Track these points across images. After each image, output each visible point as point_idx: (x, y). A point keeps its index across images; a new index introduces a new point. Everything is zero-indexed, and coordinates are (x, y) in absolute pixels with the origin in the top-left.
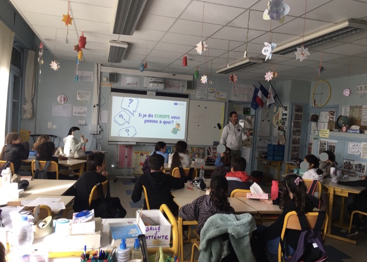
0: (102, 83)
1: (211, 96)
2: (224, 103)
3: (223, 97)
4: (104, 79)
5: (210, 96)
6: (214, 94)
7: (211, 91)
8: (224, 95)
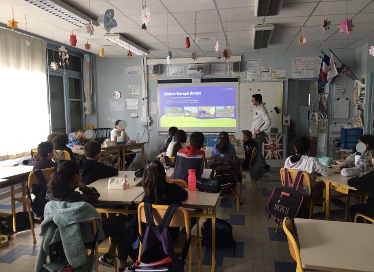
0: (150, 76)
1: (266, 76)
2: (282, 83)
3: (281, 76)
4: (151, 72)
5: (264, 76)
6: (269, 74)
7: (265, 70)
8: (282, 73)
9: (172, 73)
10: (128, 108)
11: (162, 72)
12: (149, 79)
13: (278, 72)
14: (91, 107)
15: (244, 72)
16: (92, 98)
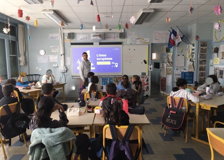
0: (65, 40)
2: (148, 46)
3: (147, 42)
4: (66, 37)
5: (137, 42)
6: (140, 40)
7: (137, 38)
8: (148, 40)
9: (80, 38)
10: (50, 61)
11: (73, 38)
12: (65, 42)
13: (145, 39)
14: (24, 60)
15: (126, 39)
16: (25, 54)
